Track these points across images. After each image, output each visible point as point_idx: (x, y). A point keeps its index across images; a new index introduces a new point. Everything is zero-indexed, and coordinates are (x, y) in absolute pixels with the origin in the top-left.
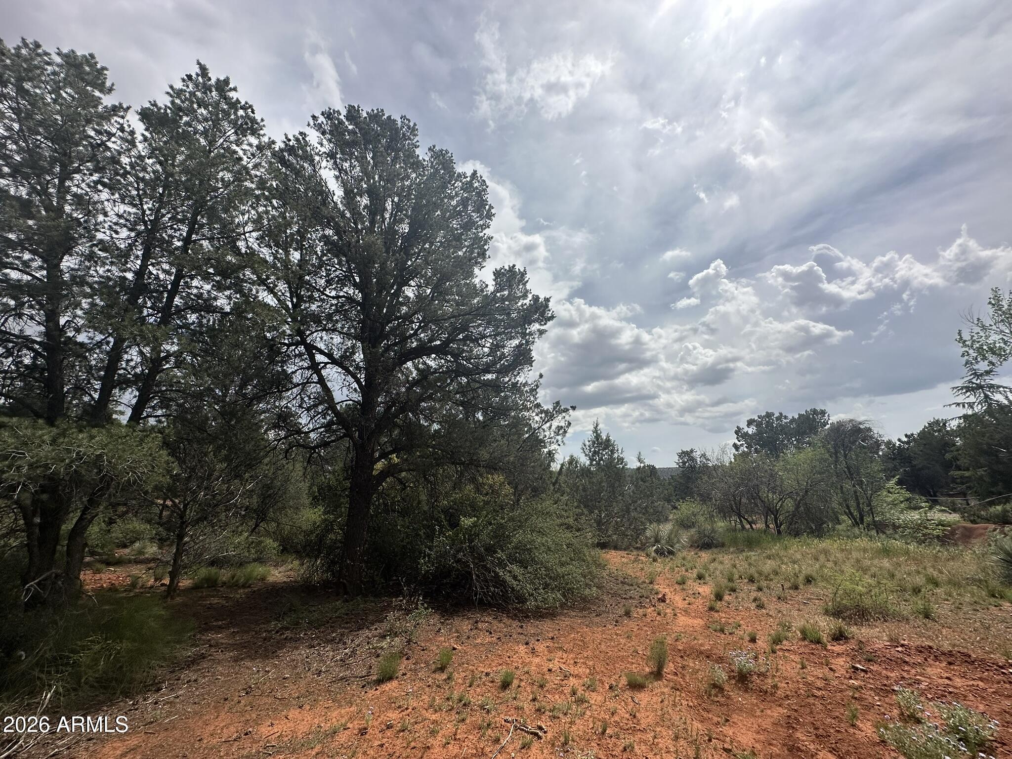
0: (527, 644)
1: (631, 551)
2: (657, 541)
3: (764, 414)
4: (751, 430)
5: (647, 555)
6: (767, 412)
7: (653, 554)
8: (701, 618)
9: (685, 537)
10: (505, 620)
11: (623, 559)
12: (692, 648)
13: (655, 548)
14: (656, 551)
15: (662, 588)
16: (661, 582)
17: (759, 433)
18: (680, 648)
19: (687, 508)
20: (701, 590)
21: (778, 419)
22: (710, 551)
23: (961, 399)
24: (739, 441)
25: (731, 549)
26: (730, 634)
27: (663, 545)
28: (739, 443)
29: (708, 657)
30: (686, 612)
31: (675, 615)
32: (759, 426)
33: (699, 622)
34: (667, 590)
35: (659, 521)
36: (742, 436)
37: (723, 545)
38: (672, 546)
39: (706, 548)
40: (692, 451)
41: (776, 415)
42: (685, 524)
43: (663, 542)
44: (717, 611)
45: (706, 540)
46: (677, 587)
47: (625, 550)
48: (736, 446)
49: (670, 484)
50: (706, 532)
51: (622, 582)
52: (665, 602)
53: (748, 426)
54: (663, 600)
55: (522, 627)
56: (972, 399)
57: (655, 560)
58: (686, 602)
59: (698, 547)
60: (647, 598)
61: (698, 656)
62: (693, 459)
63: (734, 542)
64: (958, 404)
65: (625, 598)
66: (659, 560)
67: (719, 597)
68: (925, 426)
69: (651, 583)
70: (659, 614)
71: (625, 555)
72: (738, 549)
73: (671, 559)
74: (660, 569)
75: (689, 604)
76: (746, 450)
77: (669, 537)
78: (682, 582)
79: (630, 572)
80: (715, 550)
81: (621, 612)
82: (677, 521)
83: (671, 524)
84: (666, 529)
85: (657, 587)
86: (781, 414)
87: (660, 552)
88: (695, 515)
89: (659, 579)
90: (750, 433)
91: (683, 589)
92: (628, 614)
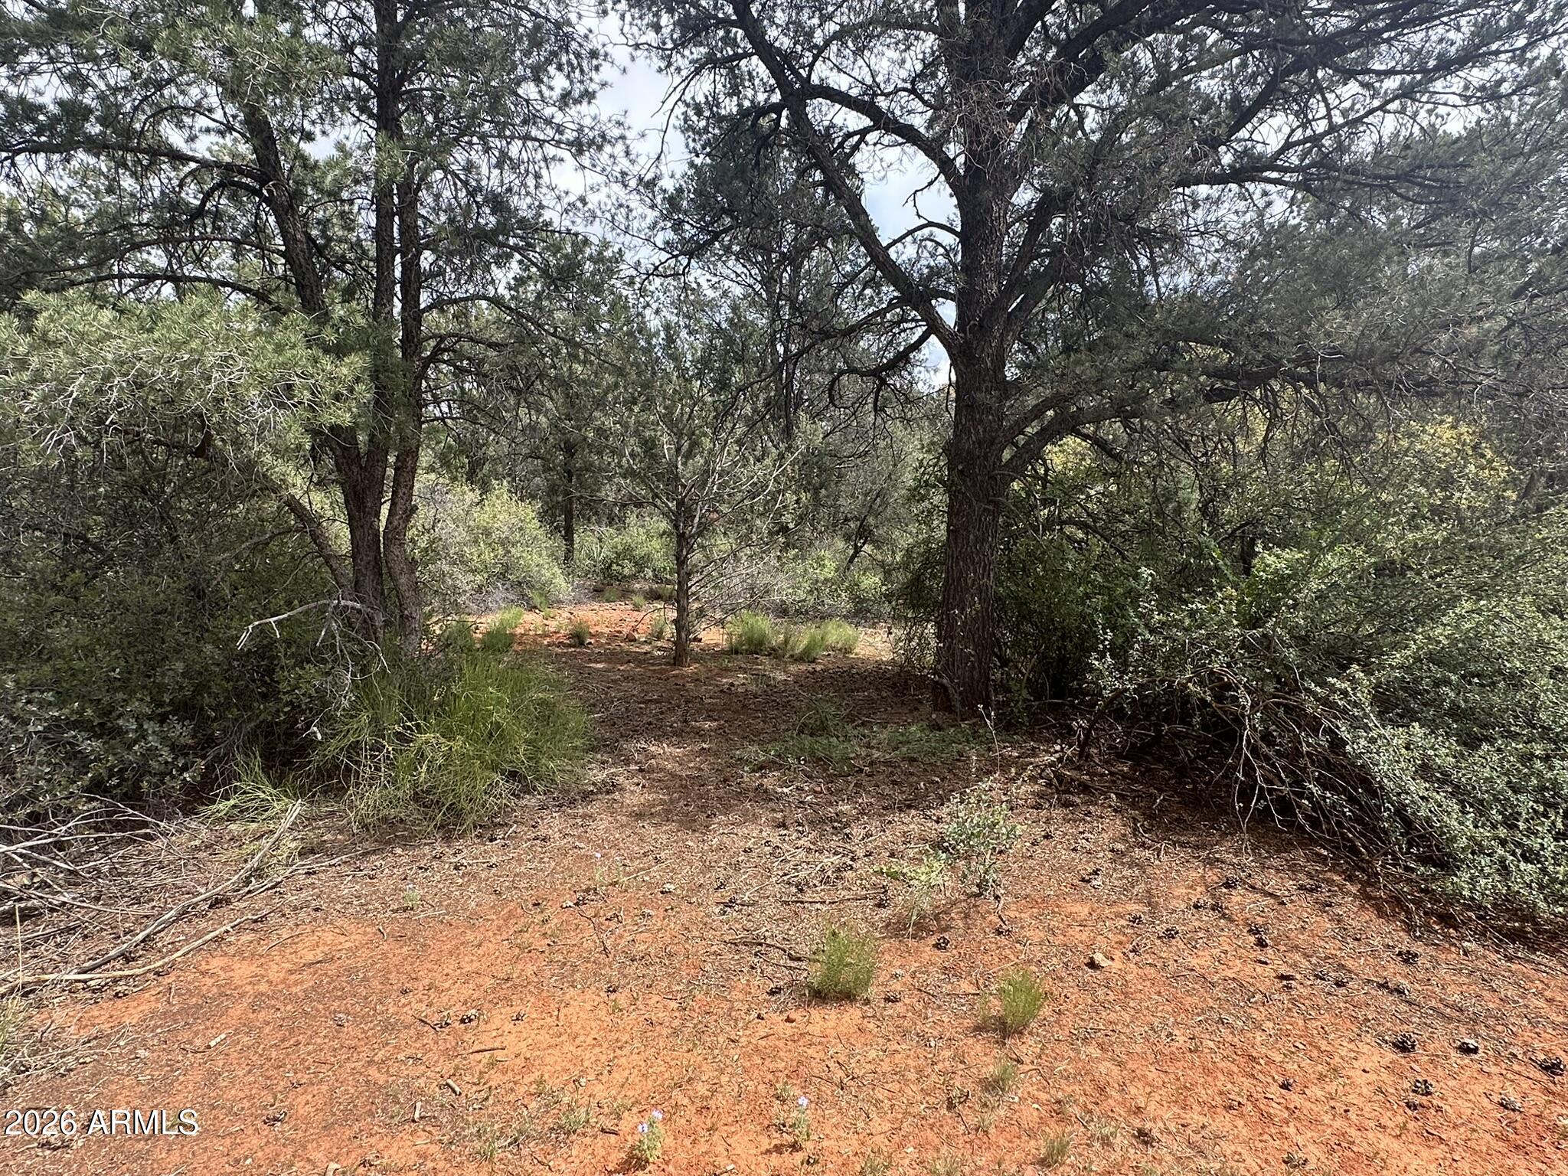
0: (1403, 1046)
10: (1348, 906)
55: (1408, 958)
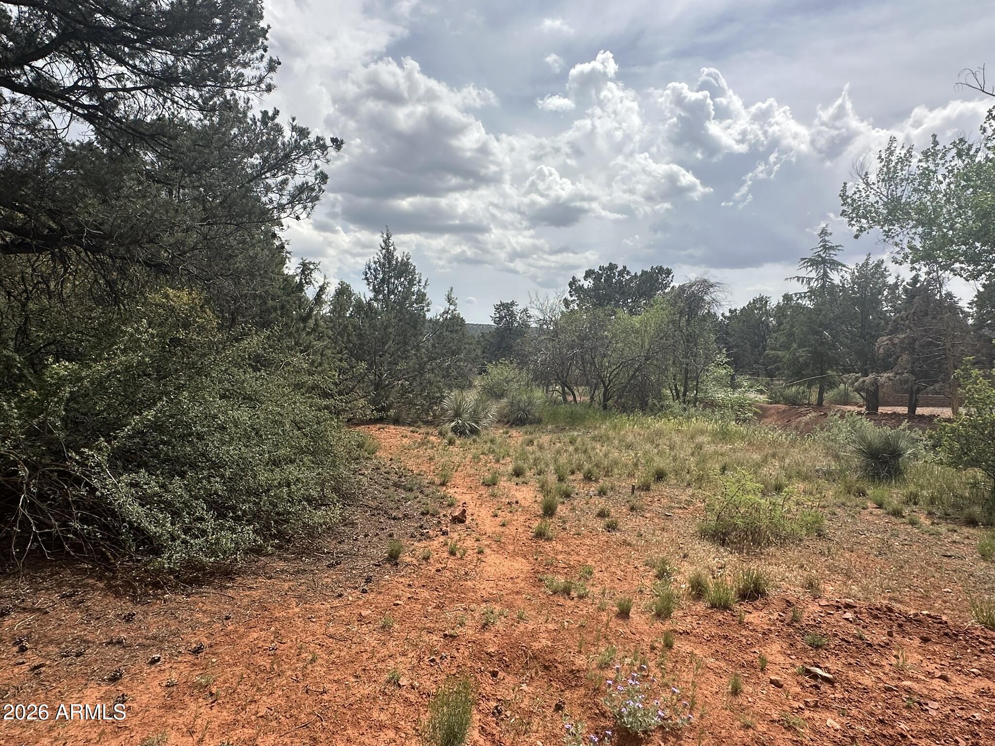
1: (419, 427)
2: (457, 414)
3: (606, 265)
4: (588, 284)
5: (442, 434)
6: (610, 264)
7: (450, 434)
8: (525, 557)
9: (494, 408)
11: (405, 440)
12: (515, 645)
13: (453, 424)
14: (454, 430)
15: (459, 493)
16: (459, 481)
17: (596, 288)
18: (492, 649)
19: (498, 372)
20: (519, 496)
21: (621, 274)
22: (524, 429)
23: (803, 273)
24: (571, 296)
25: (550, 427)
26: (581, 597)
27: (466, 420)
28: (570, 299)
29: (546, 668)
30: (499, 542)
31: (480, 552)
32: (598, 278)
33: (521, 566)
34: (467, 498)
35: (462, 388)
36: (576, 290)
37: (539, 421)
38: (477, 423)
39: (517, 425)
40: (513, 304)
41: (620, 268)
42: (494, 393)
43: (466, 416)
44: (549, 539)
45: (520, 414)
46: (483, 490)
47: (410, 425)
48: (567, 303)
49: (479, 343)
50: (522, 405)
51: (395, 485)
52: (463, 522)
53: (585, 278)
54: (459, 520)
56: (813, 275)
57: (451, 443)
58: (499, 520)
59: (508, 422)
60: (433, 515)
61: (526, 667)
62: (512, 315)
63: (554, 417)
64: (798, 278)
65: (394, 519)
66: (458, 442)
67: (549, 511)
68: (750, 302)
69: (443, 484)
70: (452, 553)
71: (409, 434)
72: (557, 427)
73: (474, 441)
74: (458, 458)
75: (503, 525)
76: (576, 308)
77: (474, 411)
78: (491, 483)
79: (411, 464)
80: (528, 428)
81: (382, 551)
82: (485, 388)
83: (475, 391)
84: (471, 397)
85: (452, 491)
86: (625, 268)
87: (459, 431)
88: (507, 382)
89: (457, 478)
90: (586, 287)
91: (494, 495)
92: (393, 558)
